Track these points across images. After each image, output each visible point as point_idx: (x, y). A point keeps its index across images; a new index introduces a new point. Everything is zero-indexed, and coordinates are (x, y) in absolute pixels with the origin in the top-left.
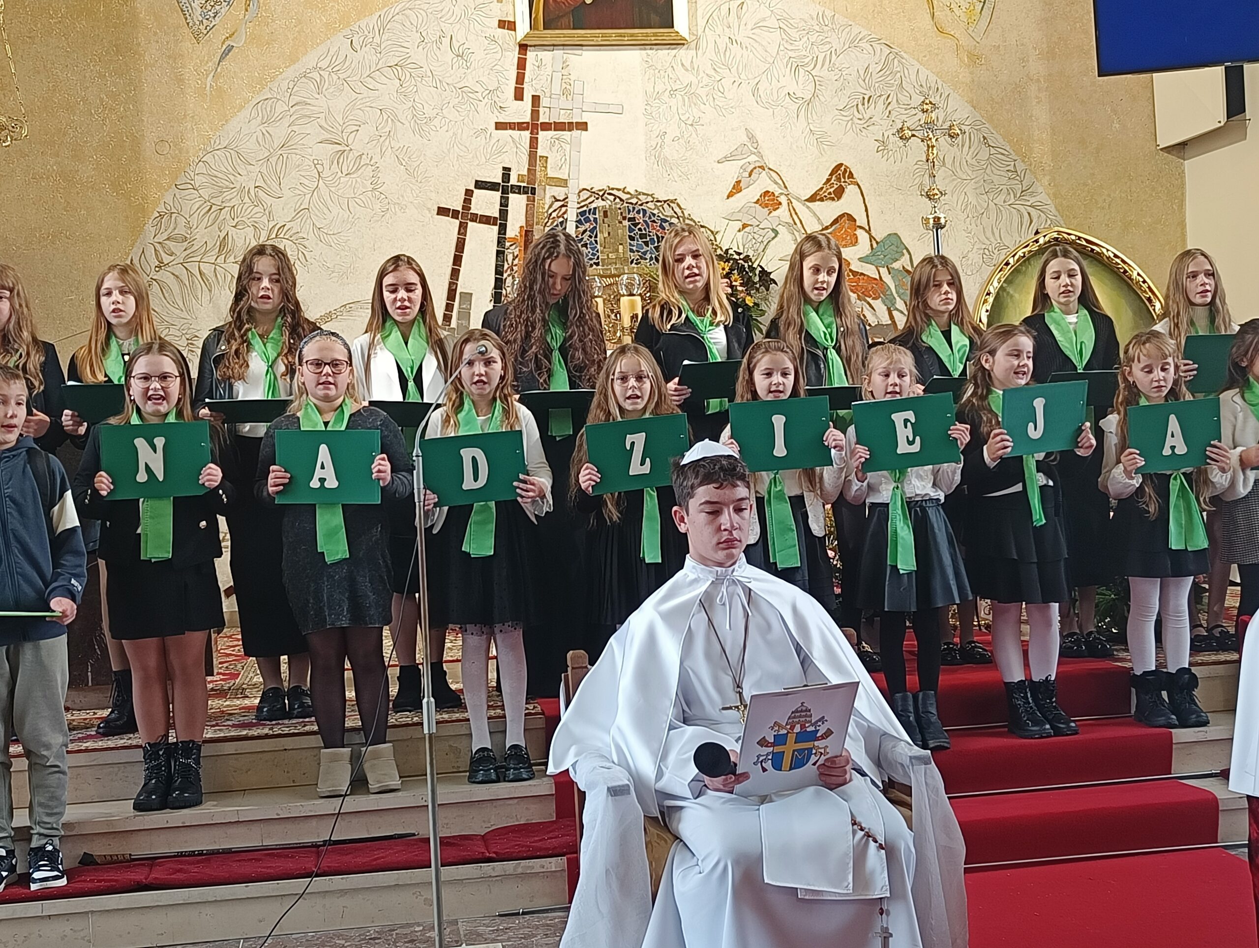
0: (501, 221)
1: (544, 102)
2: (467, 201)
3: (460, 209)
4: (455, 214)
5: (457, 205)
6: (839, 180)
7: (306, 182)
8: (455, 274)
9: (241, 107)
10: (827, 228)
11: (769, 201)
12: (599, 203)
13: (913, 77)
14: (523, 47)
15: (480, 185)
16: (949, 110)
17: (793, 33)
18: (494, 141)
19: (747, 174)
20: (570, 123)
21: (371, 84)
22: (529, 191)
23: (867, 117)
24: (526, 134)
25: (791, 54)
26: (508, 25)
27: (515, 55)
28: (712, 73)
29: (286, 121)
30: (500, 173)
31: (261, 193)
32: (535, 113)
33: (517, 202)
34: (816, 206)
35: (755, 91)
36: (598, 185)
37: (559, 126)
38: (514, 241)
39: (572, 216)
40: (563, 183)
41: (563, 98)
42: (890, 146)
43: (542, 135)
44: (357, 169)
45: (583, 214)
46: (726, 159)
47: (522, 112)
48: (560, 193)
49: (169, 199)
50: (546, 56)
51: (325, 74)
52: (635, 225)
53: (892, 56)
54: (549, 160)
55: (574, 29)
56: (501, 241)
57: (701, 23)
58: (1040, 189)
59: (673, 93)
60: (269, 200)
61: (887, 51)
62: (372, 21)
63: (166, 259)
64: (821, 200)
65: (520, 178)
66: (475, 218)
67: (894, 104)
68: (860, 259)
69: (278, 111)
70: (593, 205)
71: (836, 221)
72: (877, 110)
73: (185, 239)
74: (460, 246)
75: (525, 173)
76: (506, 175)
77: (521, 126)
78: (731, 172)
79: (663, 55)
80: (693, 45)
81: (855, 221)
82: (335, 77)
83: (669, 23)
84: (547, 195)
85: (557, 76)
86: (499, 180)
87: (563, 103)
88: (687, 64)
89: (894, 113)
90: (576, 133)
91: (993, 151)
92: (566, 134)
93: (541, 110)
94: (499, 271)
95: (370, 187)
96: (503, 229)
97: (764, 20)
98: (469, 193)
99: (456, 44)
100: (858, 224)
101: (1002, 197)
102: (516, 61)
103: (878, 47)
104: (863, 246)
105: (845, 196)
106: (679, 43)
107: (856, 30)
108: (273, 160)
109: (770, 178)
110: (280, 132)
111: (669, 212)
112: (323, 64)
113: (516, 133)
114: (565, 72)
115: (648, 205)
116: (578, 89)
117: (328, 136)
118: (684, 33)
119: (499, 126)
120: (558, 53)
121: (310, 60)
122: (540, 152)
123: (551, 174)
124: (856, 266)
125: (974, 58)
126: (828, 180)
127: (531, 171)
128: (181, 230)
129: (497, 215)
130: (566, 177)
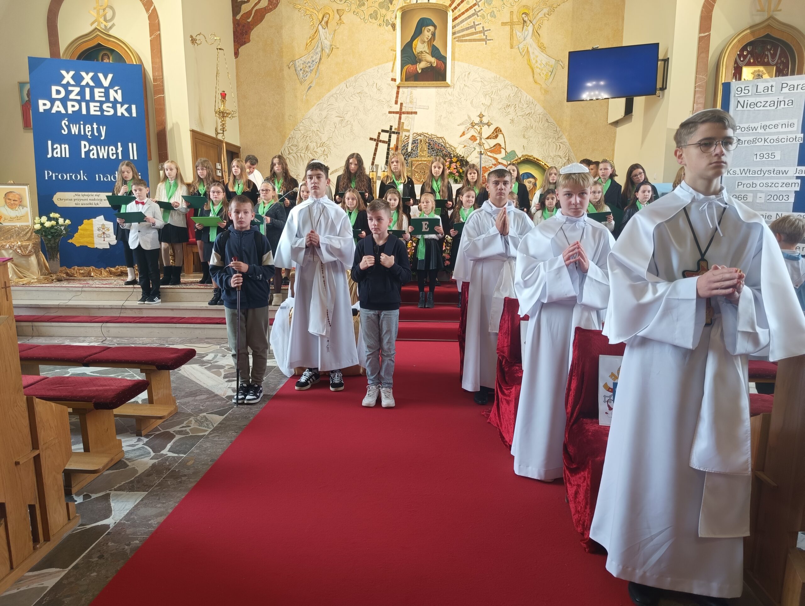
0: (389, 143)
1: (404, 105)
2: (379, 136)
3: (376, 138)
4: (375, 140)
5: (376, 137)
6: (496, 132)
7: (331, 129)
8: (374, 159)
9: (313, 106)
10: (491, 148)
11: (473, 138)
12: (419, 138)
13: (525, 98)
14: (399, 87)
15: (383, 131)
16: (536, 110)
17: (486, 83)
18: (388, 117)
19: (467, 130)
20: (412, 112)
21: (352, 98)
22: (398, 133)
23: (508, 111)
24: (398, 115)
25: (484, 90)
26: (394, 80)
27: (395, 90)
28: (458, 96)
29: (326, 110)
30: (389, 127)
31: (318, 132)
32: (401, 109)
33: (394, 137)
34: (489, 140)
35: (472, 103)
36: (419, 132)
37: (408, 113)
38: (392, 149)
39: (410, 141)
40: (408, 131)
41: (410, 104)
42: (515, 122)
43: (403, 116)
44: (347, 125)
45: (414, 141)
46: (461, 124)
47: (397, 108)
48: (407, 134)
49: (292, 133)
50: (405, 90)
51: (338, 95)
52: (430, 145)
53: (518, 91)
54: (405, 124)
55: (415, 81)
56: (388, 149)
57: (456, 79)
58: (564, 137)
59: (445, 103)
60: (320, 134)
61: (516, 89)
62: (352, 78)
63: (291, 151)
64: (490, 139)
65: (395, 129)
66: (381, 141)
67: (517, 107)
68: (502, 158)
69: (324, 107)
70: (417, 138)
71: (494, 146)
72: (511, 110)
73: (297, 146)
74: (376, 150)
75: (397, 127)
76: (391, 129)
77: (397, 113)
78: (462, 129)
79: (443, 90)
80: (452, 87)
81: (501, 146)
82: (341, 96)
83: (444, 79)
84: (404, 134)
85: (409, 97)
86: (388, 129)
87: (410, 105)
88: (450, 93)
89: (517, 111)
90: (413, 115)
91: (549, 124)
92: (410, 116)
93: (403, 108)
94: (387, 158)
95: (350, 131)
96: (389, 145)
97: (476, 78)
98: (379, 133)
99: (378, 86)
100: (502, 147)
101: (551, 140)
102: (396, 92)
103: (513, 88)
104: (503, 154)
105: (498, 138)
106: (448, 86)
107: (507, 82)
108: (322, 122)
109: (474, 131)
110: (324, 113)
111: (441, 141)
112: (338, 92)
113: (395, 115)
114: (411, 95)
115: (435, 139)
116: (415, 101)
117: (338, 115)
118: (449, 83)
119: (390, 112)
120: (409, 89)
121: (334, 91)
122: (402, 121)
123: (405, 127)
124: (500, 161)
125: (546, 92)
126: (493, 132)
127: (399, 127)
128: (295, 143)
129: (387, 140)
130: (409, 129)
